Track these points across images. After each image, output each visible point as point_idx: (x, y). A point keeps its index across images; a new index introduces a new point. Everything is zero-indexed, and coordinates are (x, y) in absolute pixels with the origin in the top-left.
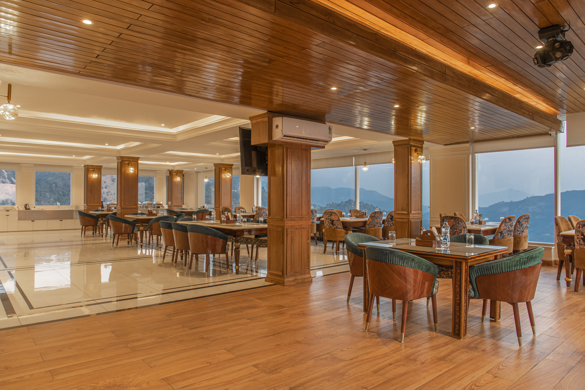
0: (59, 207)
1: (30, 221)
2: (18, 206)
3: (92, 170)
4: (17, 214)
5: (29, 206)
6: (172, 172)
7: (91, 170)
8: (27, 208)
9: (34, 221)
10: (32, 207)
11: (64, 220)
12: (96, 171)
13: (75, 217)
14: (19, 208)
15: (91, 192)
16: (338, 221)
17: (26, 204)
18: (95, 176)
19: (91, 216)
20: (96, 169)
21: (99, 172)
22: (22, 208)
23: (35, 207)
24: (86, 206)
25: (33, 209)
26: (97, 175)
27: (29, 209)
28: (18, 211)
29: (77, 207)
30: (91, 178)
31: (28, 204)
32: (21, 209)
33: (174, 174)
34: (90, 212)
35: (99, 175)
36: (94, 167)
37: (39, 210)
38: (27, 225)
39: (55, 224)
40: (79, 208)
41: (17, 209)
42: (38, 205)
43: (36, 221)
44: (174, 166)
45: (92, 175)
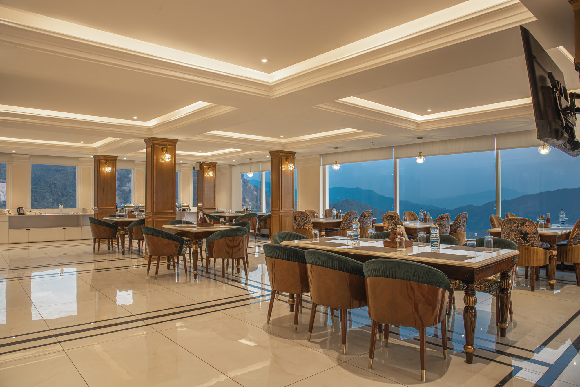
0: (61, 211)
1: (24, 230)
2: (9, 210)
3: (104, 162)
4: (8, 221)
5: (23, 210)
6: (203, 165)
7: (102, 162)
8: (21, 212)
9: (30, 230)
10: (28, 212)
11: (68, 228)
12: (110, 162)
13: (81, 224)
14: (10, 213)
15: (104, 191)
16: (535, 234)
17: (20, 207)
18: (108, 169)
19: (106, 224)
20: (109, 161)
21: (113, 165)
22: (14, 213)
23: (30, 212)
24: (97, 210)
25: (28, 214)
26: (111, 168)
27: (23, 214)
28: (9, 217)
29: (84, 210)
30: (104, 173)
31: (22, 207)
32: (12, 214)
33: (205, 168)
34: (104, 218)
35: (113, 169)
36: (107, 158)
37: (37, 215)
38: (21, 234)
39: (57, 233)
40: (87, 211)
41: (8, 214)
42: (36, 208)
43: (32, 230)
44: (206, 157)
45: (104, 169)
